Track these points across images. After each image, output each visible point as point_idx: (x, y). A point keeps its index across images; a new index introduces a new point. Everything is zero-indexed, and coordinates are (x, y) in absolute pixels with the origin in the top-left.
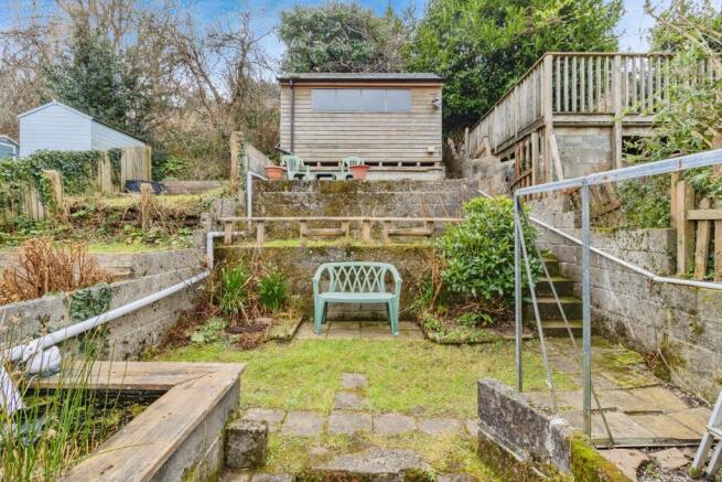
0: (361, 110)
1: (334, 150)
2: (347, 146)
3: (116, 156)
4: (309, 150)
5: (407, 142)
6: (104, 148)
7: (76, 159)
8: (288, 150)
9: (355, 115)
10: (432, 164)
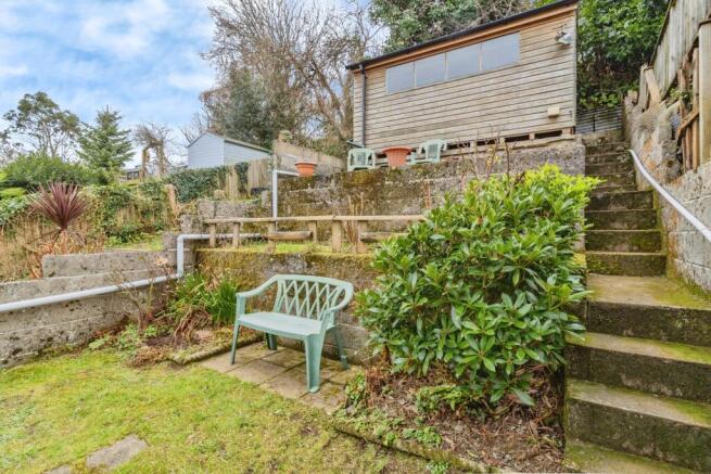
0: (446, 78)
1: (411, 135)
2: (428, 127)
3: (242, 170)
4: (381, 140)
5: (513, 107)
6: (232, 164)
7: (204, 174)
8: (360, 144)
9: (440, 87)
10: (558, 133)
